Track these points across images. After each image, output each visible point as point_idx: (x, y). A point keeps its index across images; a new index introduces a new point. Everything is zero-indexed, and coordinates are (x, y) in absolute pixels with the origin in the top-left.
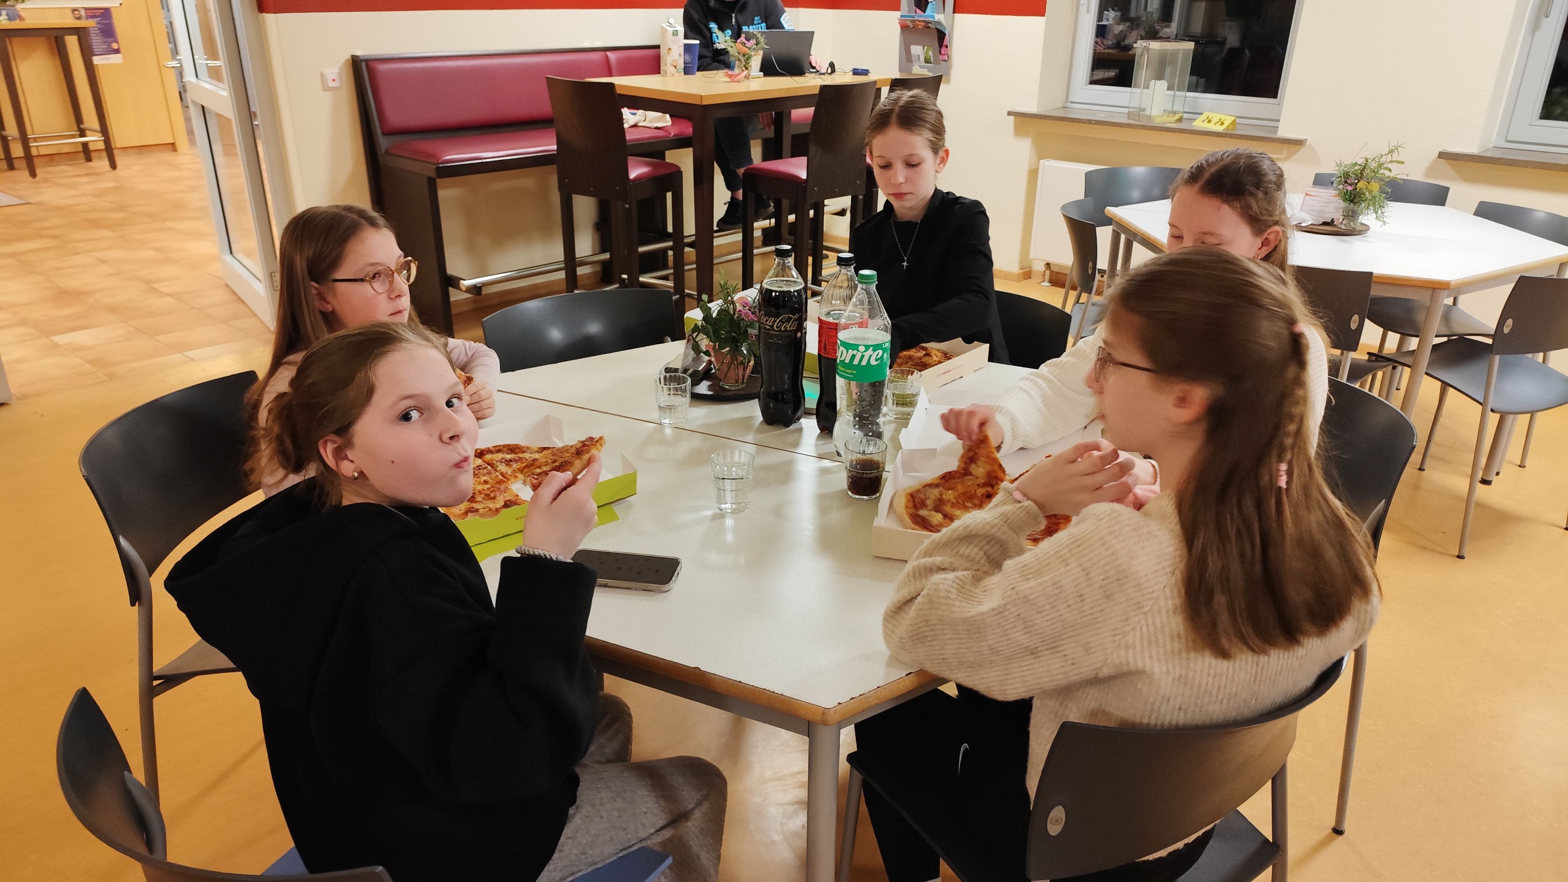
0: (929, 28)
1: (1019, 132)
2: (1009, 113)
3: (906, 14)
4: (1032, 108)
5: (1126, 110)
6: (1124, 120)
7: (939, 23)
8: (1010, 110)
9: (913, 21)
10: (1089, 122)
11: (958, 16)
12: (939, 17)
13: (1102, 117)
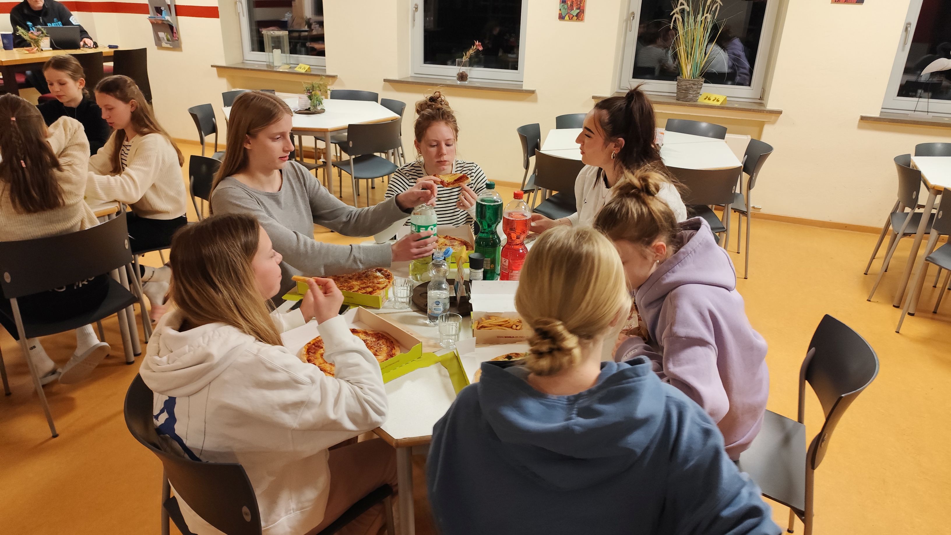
0: (164, 23)
1: (220, 75)
2: (212, 66)
3: (153, 16)
4: (223, 63)
5: (265, 63)
6: (266, 69)
7: (168, 21)
8: (212, 64)
9: (155, 20)
10: (252, 70)
11: (179, 18)
12: (168, 18)
13: (256, 67)
